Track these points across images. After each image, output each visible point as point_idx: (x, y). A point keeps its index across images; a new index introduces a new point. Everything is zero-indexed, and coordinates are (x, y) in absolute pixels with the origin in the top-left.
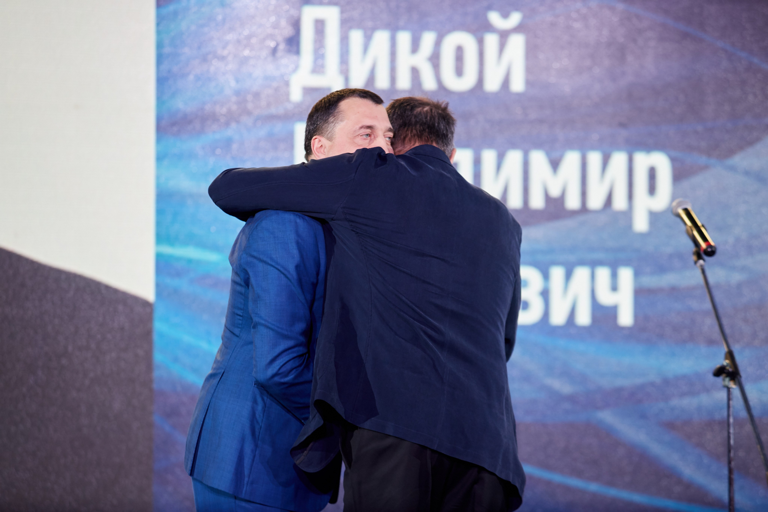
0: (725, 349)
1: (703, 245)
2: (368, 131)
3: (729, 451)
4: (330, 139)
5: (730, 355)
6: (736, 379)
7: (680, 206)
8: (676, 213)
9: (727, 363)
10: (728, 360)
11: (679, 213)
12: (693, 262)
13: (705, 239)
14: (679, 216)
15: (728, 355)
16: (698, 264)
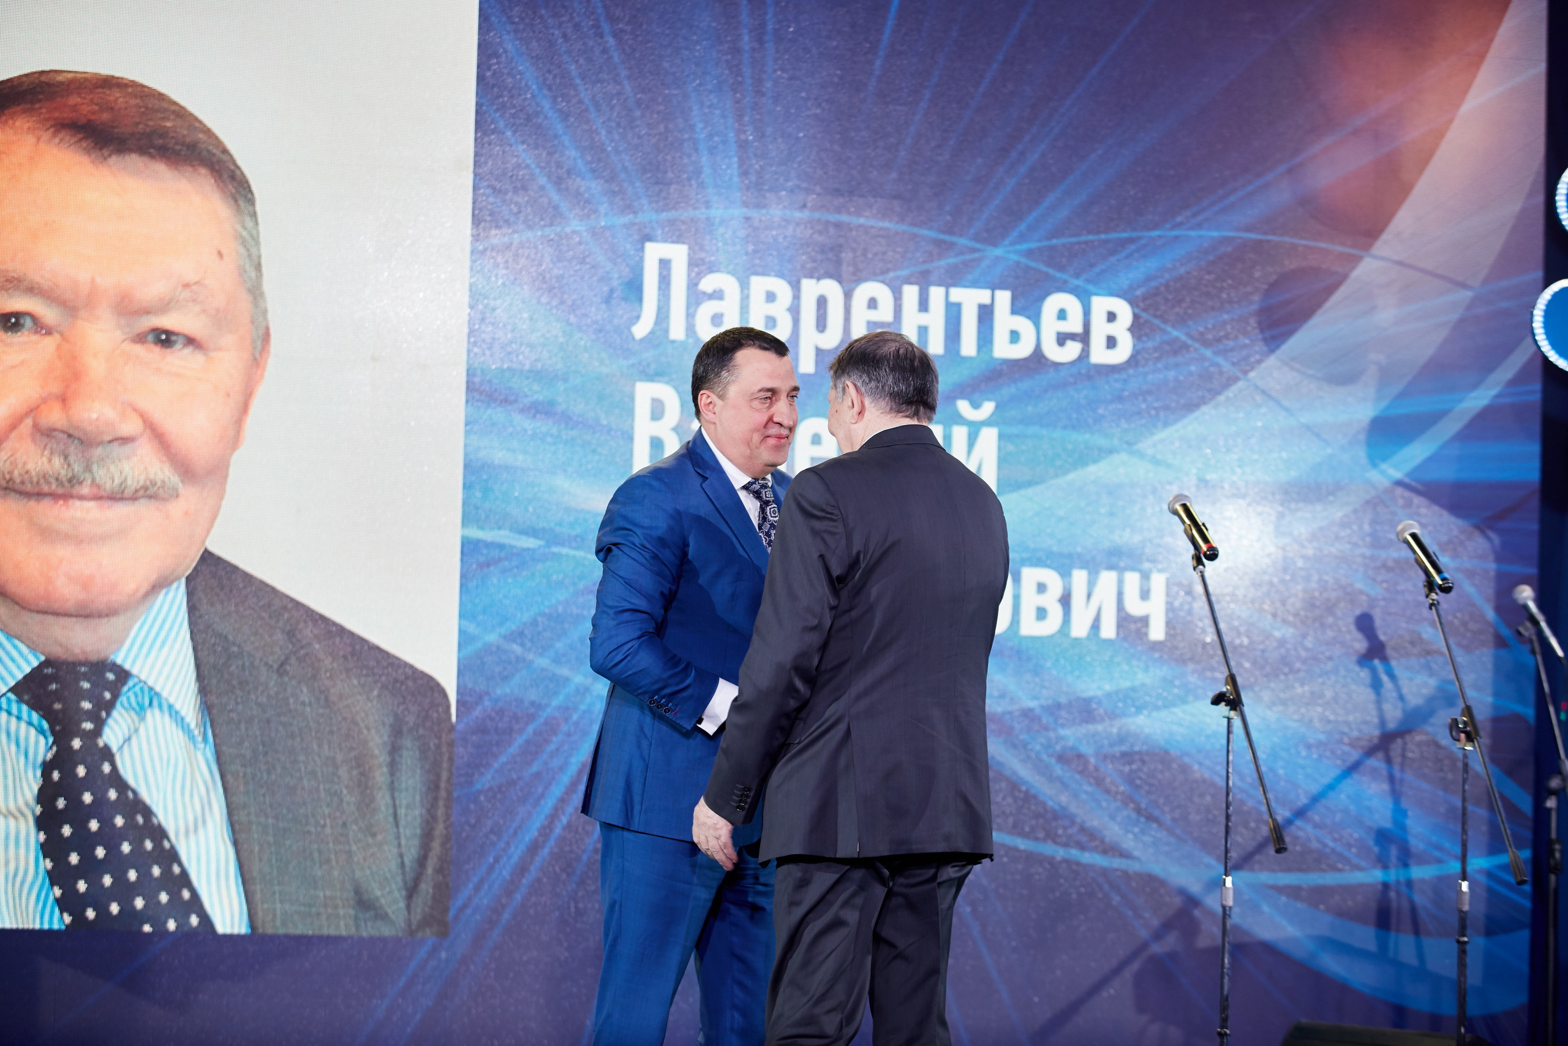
0: (1227, 673)
1: (1204, 547)
2: (769, 394)
3: (1228, 808)
4: (721, 397)
5: (1232, 679)
6: (1238, 709)
7: (1177, 502)
8: (1173, 510)
9: (1227, 689)
10: (1229, 685)
11: (1176, 510)
12: (1192, 568)
13: (1206, 540)
14: (1176, 513)
15: (1229, 679)
16: (1197, 569)
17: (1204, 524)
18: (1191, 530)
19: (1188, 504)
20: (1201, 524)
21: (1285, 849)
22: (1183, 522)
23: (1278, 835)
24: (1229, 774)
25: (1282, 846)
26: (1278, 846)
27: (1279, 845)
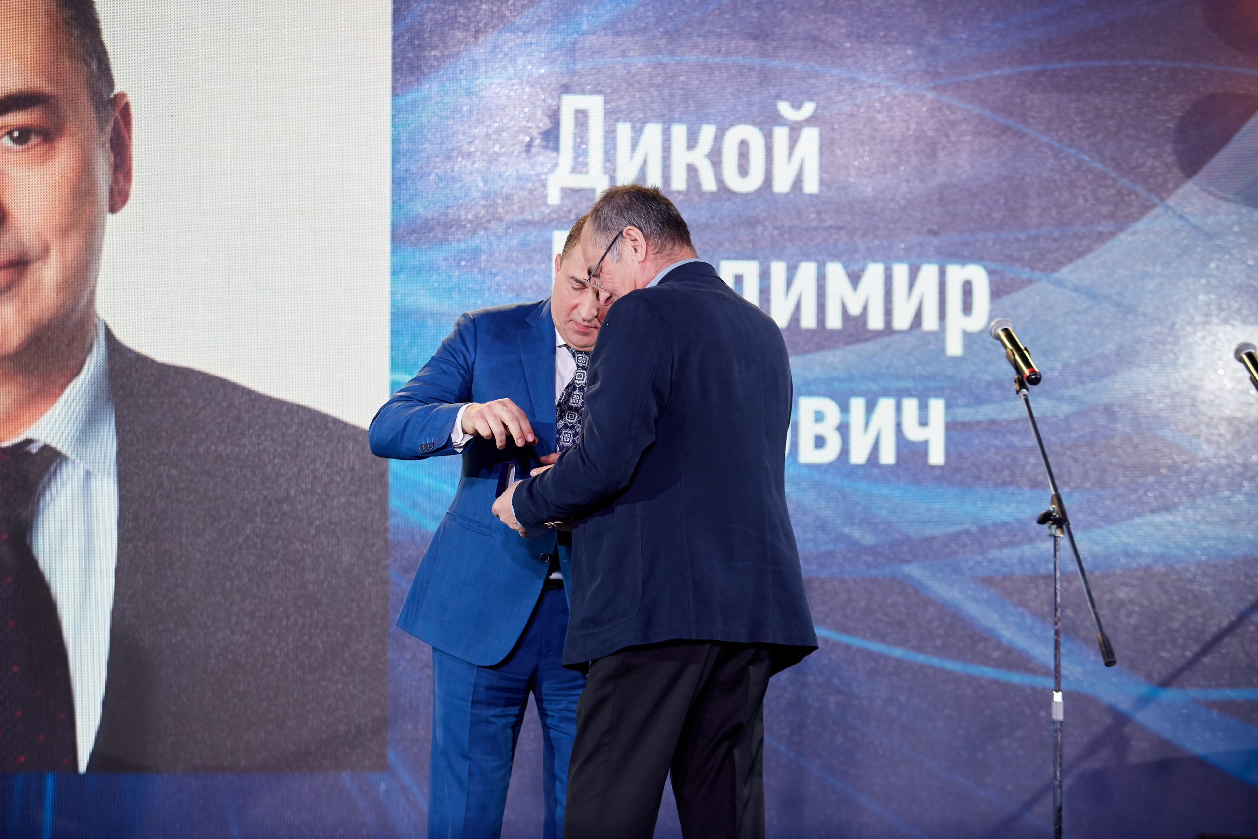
0: (1052, 492)
1: (1027, 372)
5: (1058, 499)
6: (1064, 527)
7: (999, 327)
8: (995, 335)
9: (1054, 508)
10: (1054, 504)
11: (998, 334)
12: (1015, 392)
13: (1028, 365)
14: (998, 338)
15: (1055, 499)
16: (1021, 394)
17: (1026, 349)
18: (1014, 355)
19: (1010, 329)
20: (1022, 348)
21: (1114, 662)
22: (1006, 347)
23: (1108, 649)
24: (1057, 591)
25: (1111, 659)
26: (1107, 660)
27: (1109, 658)
